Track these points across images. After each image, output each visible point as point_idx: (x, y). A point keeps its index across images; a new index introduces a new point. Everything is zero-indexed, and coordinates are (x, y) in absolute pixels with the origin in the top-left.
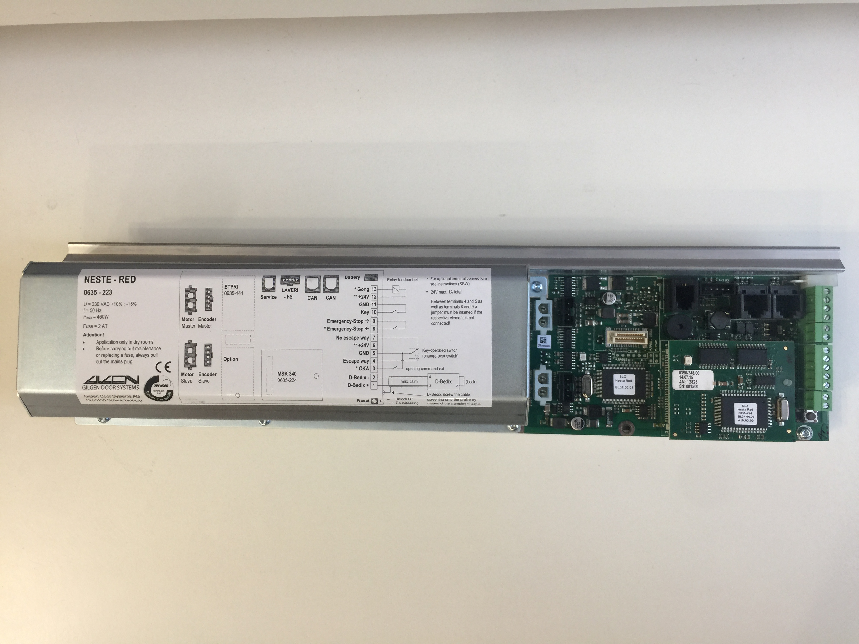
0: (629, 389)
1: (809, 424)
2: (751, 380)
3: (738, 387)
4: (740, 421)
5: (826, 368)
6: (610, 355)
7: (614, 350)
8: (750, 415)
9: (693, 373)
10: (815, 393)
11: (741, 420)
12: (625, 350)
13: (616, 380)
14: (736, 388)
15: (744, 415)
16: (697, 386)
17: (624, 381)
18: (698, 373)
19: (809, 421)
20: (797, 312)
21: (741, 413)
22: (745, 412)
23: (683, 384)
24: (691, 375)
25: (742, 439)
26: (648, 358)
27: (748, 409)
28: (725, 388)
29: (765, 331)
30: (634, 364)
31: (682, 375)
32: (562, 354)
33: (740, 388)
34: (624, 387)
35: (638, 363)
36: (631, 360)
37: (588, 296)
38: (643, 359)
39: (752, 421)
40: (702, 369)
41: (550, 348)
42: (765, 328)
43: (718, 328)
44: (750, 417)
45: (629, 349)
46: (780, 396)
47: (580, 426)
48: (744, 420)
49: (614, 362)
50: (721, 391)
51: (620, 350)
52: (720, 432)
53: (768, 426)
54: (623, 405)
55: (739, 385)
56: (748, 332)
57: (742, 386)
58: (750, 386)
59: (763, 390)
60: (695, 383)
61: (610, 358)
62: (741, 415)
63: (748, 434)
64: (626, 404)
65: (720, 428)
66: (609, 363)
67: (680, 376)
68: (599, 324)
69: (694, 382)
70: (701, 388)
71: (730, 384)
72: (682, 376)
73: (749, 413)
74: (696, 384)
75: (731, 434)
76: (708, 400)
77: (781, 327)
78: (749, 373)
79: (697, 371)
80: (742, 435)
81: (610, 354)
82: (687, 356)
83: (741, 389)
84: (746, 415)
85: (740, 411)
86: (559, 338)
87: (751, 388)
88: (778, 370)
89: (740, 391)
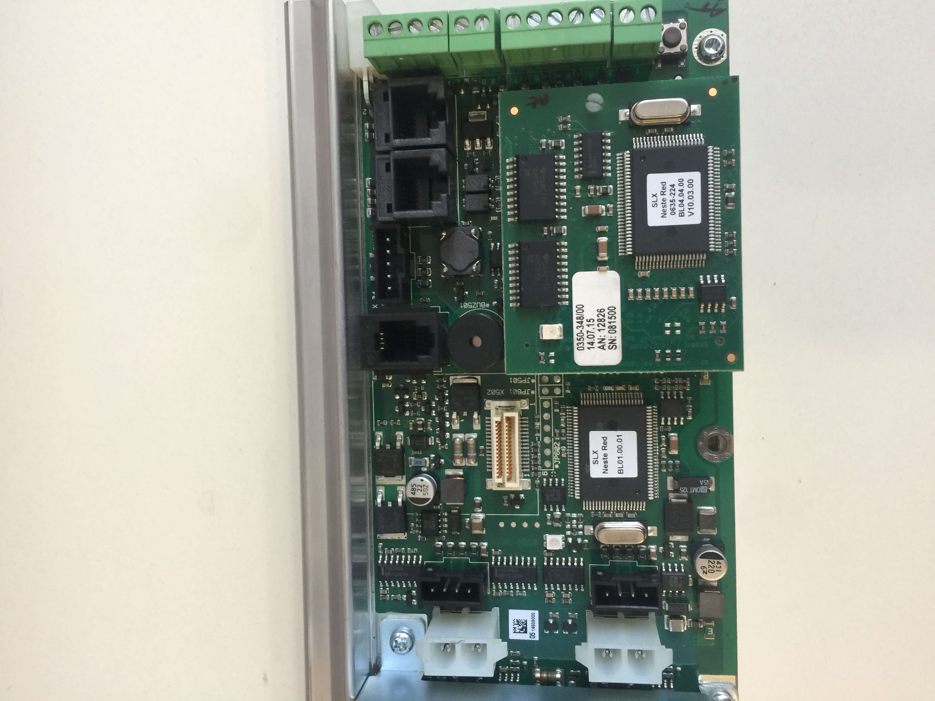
0: (624, 444)
1: (690, 40)
2: (592, 187)
3: (609, 215)
4: (691, 211)
5: (557, 20)
6: (548, 482)
7: (536, 471)
8: (677, 188)
9: (580, 318)
10: (618, 40)
11: (689, 209)
12: (536, 447)
13: (604, 473)
14: (611, 221)
15: (677, 203)
16: (612, 310)
17: (605, 455)
18: (581, 308)
19: (684, 42)
20: (430, 91)
21: (673, 210)
22: (671, 201)
23: (607, 342)
24: (585, 323)
25: (737, 200)
26: (551, 398)
27: (663, 193)
28: (612, 246)
29: (481, 148)
30: (565, 428)
31: (586, 344)
32: (549, 587)
33: (611, 212)
34: (620, 455)
35: (562, 420)
36: (557, 435)
37: (419, 529)
38: (554, 408)
39: (691, 183)
40: (570, 300)
41: (537, 613)
42: (476, 149)
43: (476, 255)
44: (681, 188)
45: (532, 438)
46: (628, 118)
47: (716, 561)
48: (691, 201)
49: (563, 471)
50: (620, 254)
51: (536, 459)
52: (723, 253)
53: (703, 143)
54: (660, 452)
55: (604, 214)
56: (484, 187)
57: (606, 207)
58: (607, 188)
59: (613, 158)
60: (602, 314)
61: (554, 482)
62: (678, 209)
63: (722, 187)
64: (659, 445)
65: (710, 255)
66: (566, 482)
67: (589, 348)
68: (480, 505)
69: (601, 317)
70: (616, 301)
71: (602, 234)
72: (589, 343)
73: (673, 192)
74: (607, 311)
75: (724, 227)
76: (644, 282)
77: (472, 114)
78: (575, 191)
79: (574, 309)
80: (726, 201)
81: (545, 480)
82: (540, 332)
83: (615, 208)
84: (677, 198)
85: (669, 212)
86: (515, 593)
87: (611, 186)
88: (565, 127)
89: (619, 210)
